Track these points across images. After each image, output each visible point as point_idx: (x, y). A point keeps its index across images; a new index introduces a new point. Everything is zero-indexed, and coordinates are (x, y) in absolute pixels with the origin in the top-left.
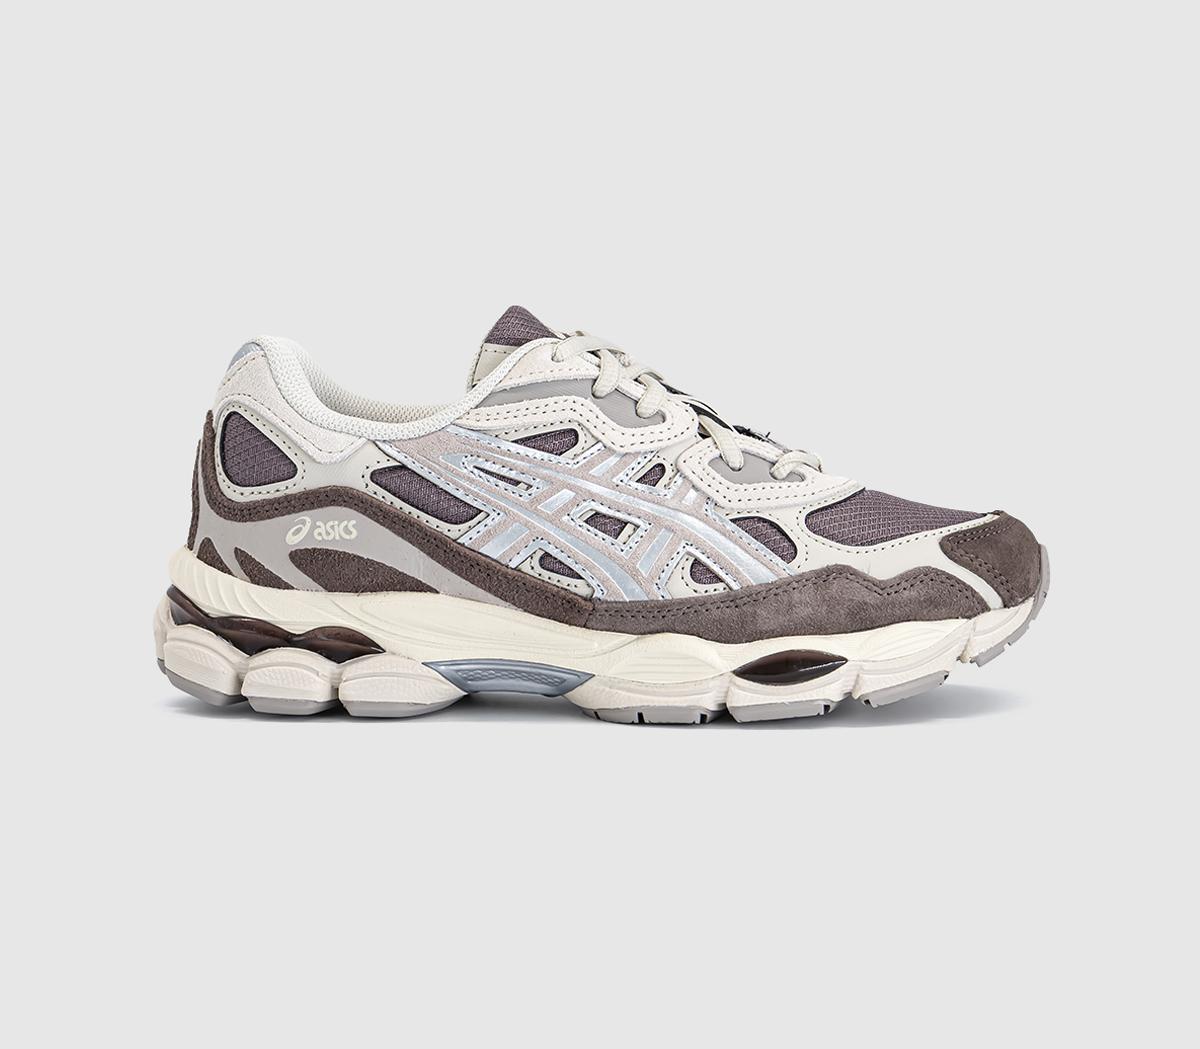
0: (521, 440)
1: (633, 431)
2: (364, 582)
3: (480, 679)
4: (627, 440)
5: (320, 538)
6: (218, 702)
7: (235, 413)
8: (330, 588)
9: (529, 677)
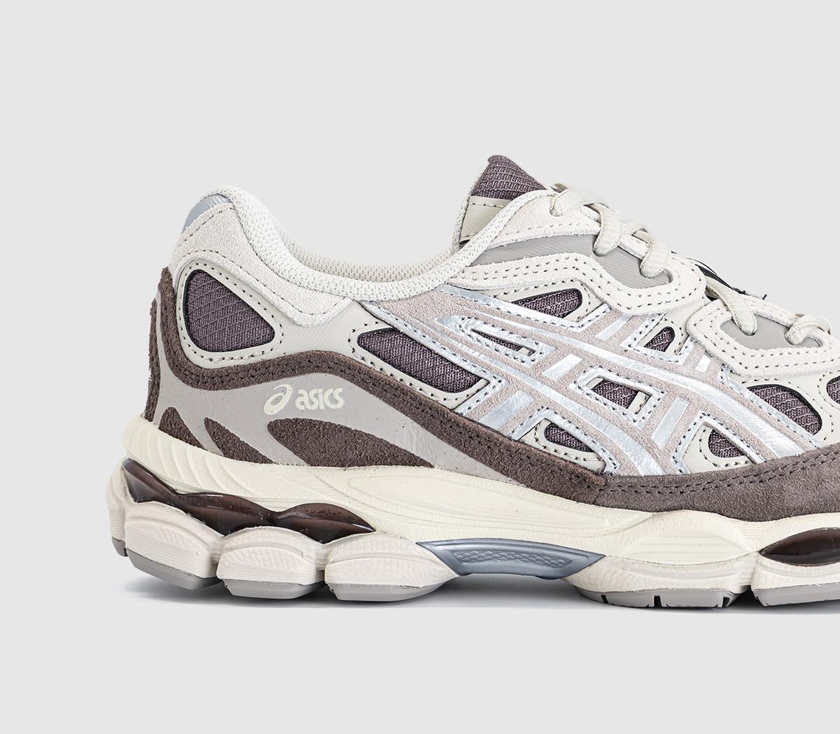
0: (521, 301)
1: (640, 291)
2: (350, 455)
3: (476, 560)
4: (633, 301)
5: (302, 408)
6: (190, 585)
7: (199, 271)
8: (312, 462)
9: (531, 558)
